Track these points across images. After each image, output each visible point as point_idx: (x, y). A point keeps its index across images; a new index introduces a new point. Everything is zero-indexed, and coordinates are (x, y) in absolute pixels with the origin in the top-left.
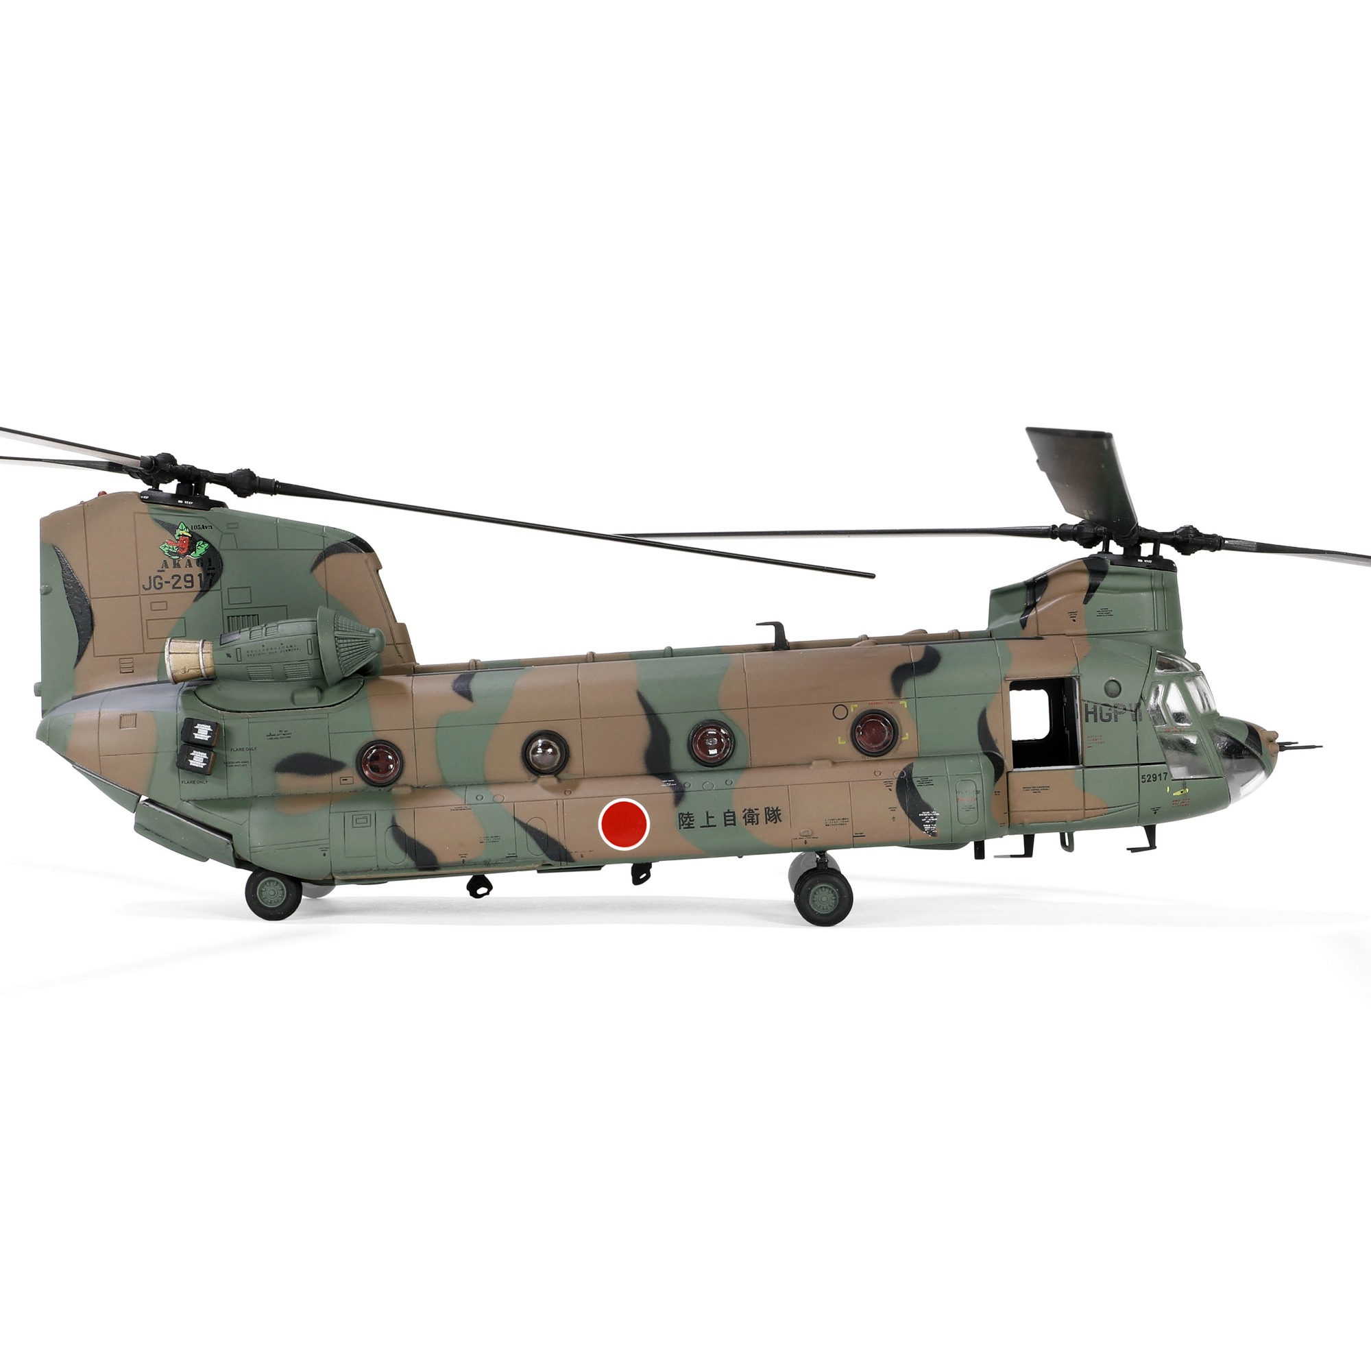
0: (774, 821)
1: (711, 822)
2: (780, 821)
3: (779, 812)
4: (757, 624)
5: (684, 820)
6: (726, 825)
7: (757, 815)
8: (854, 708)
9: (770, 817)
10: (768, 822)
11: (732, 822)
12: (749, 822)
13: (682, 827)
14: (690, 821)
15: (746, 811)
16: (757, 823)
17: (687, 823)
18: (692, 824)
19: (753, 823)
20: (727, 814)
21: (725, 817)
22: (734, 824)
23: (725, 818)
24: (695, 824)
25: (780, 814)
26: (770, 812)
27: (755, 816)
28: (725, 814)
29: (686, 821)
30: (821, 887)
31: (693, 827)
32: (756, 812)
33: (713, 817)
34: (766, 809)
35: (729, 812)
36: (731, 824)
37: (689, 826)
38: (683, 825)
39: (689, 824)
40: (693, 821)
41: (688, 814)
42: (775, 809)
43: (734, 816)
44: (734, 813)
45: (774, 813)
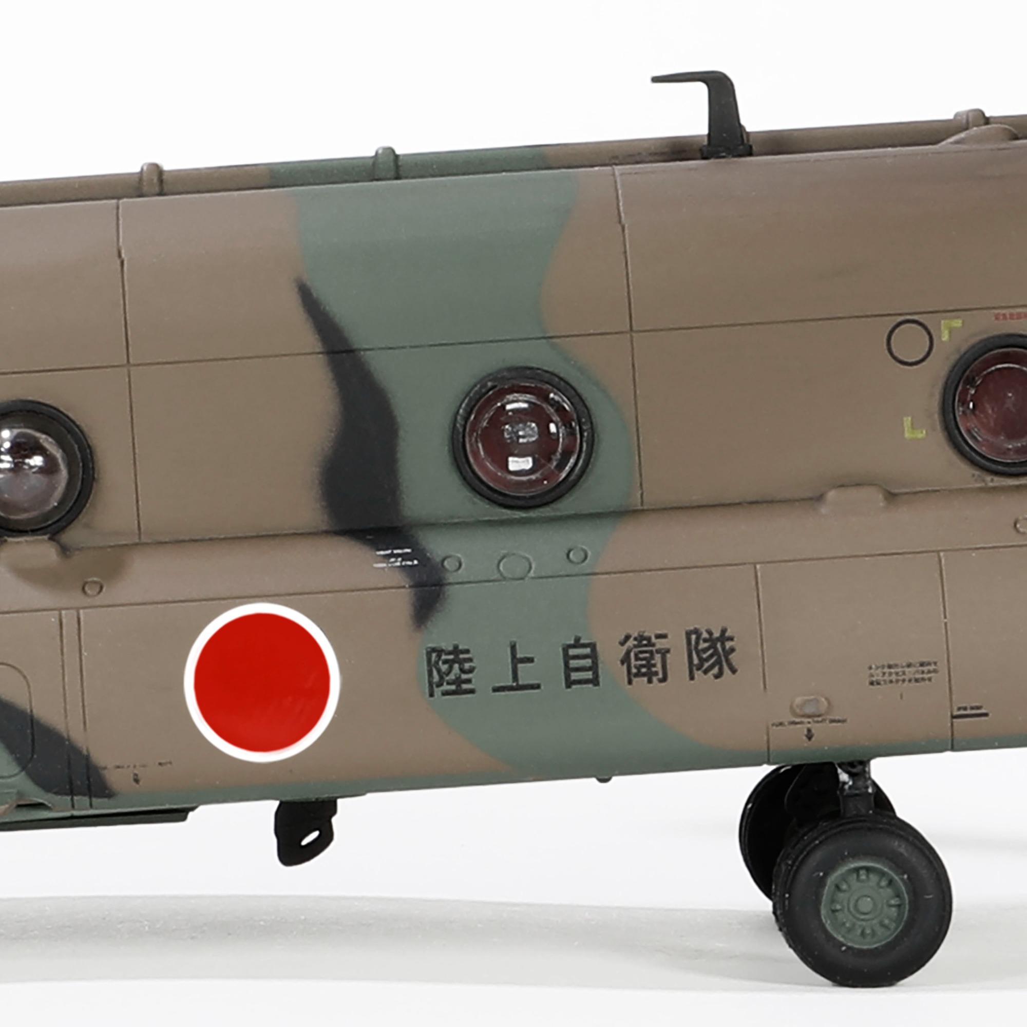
0: (716, 670)
1: (526, 674)
2: (734, 671)
3: (728, 645)
4: (656, 80)
5: (444, 668)
6: (569, 683)
7: (664, 653)
8: (951, 331)
9: (702, 661)
10: (698, 674)
11: (589, 675)
12: (638, 675)
13: (438, 691)
14: (463, 671)
15: (631, 643)
16: (664, 679)
17: (452, 677)
18: (468, 681)
19: (650, 676)
20: (572, 652)
21: (567, 658)
22: (595, 681)
23: (566, 664)
24: (477, 680)
25: (732, 650)
26: (703, 645)
27: (658, 657)
28: (566, 648)
29: (448, 674)
30: (857, 870)
31: (472, 691)
32: (660, 644)
33: (530, 660)
34: (688, 634)
35: (577, 644)
36: (587, 681)
37: (460, 688)
38: (440, 685)
39: (458, 682)
40: (471, 671)
41: (456, 651)
42: (717, 634)
43: (594, 656)
44: (593, 646)
45: (713, 646)
